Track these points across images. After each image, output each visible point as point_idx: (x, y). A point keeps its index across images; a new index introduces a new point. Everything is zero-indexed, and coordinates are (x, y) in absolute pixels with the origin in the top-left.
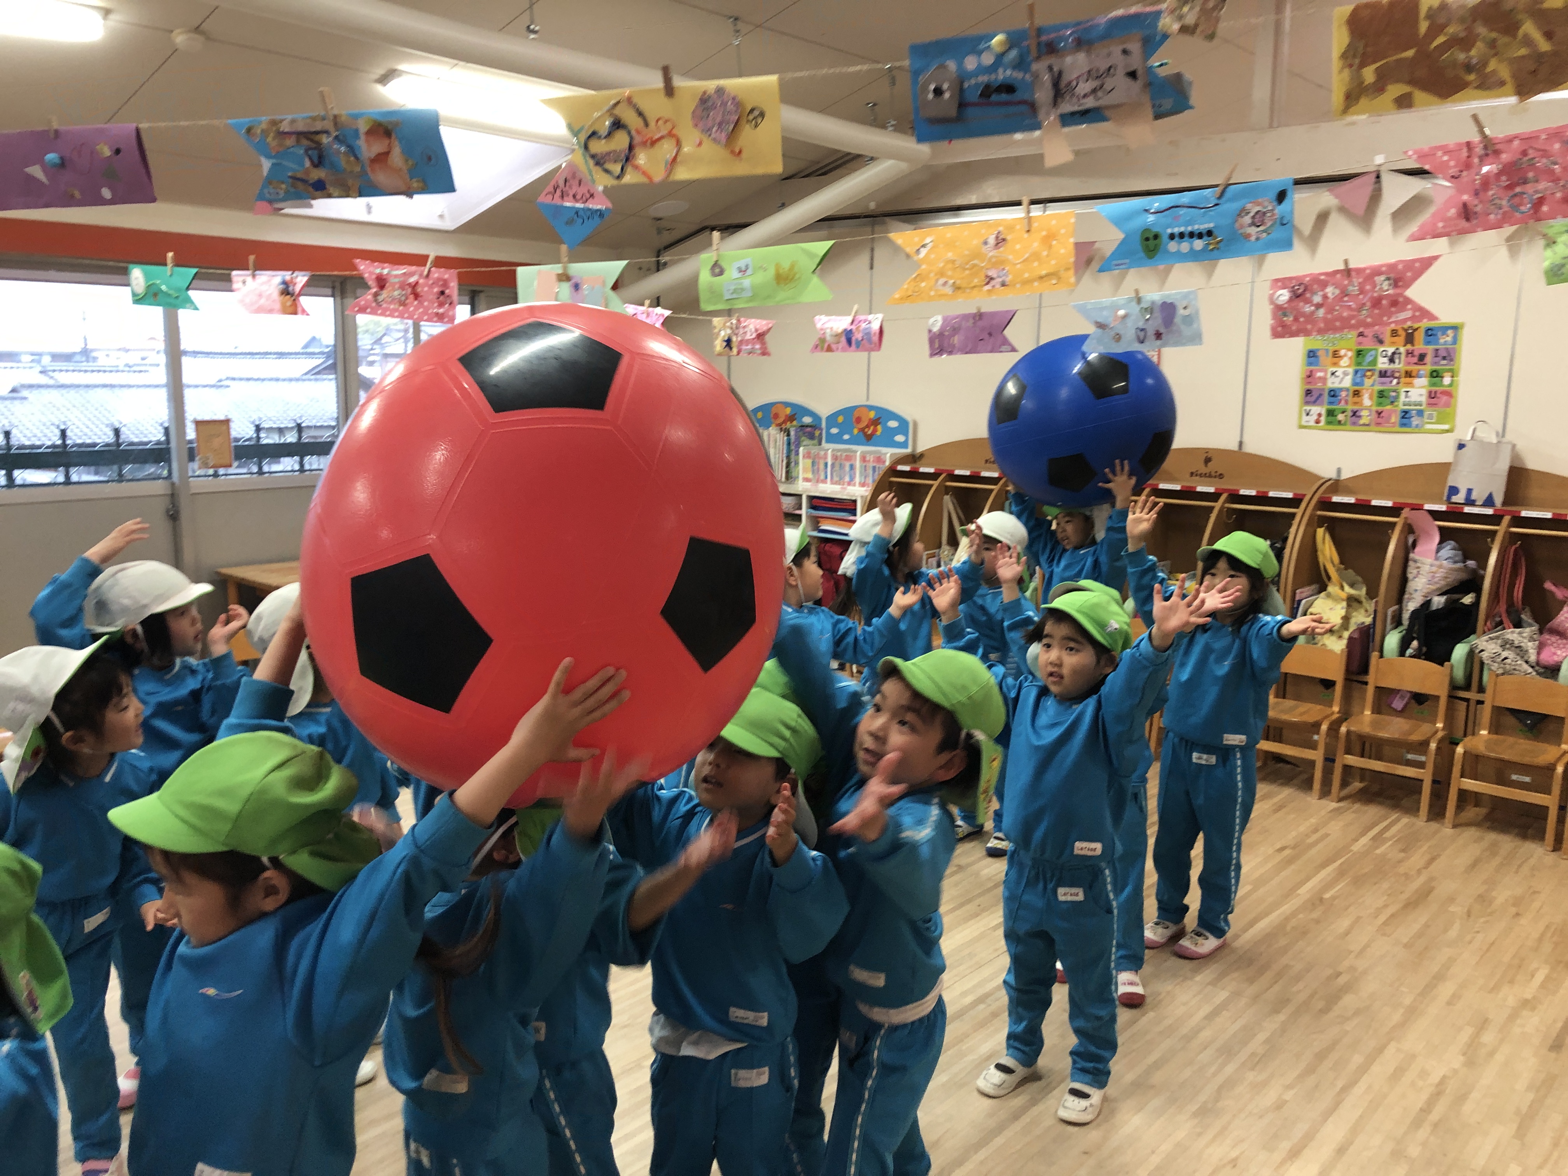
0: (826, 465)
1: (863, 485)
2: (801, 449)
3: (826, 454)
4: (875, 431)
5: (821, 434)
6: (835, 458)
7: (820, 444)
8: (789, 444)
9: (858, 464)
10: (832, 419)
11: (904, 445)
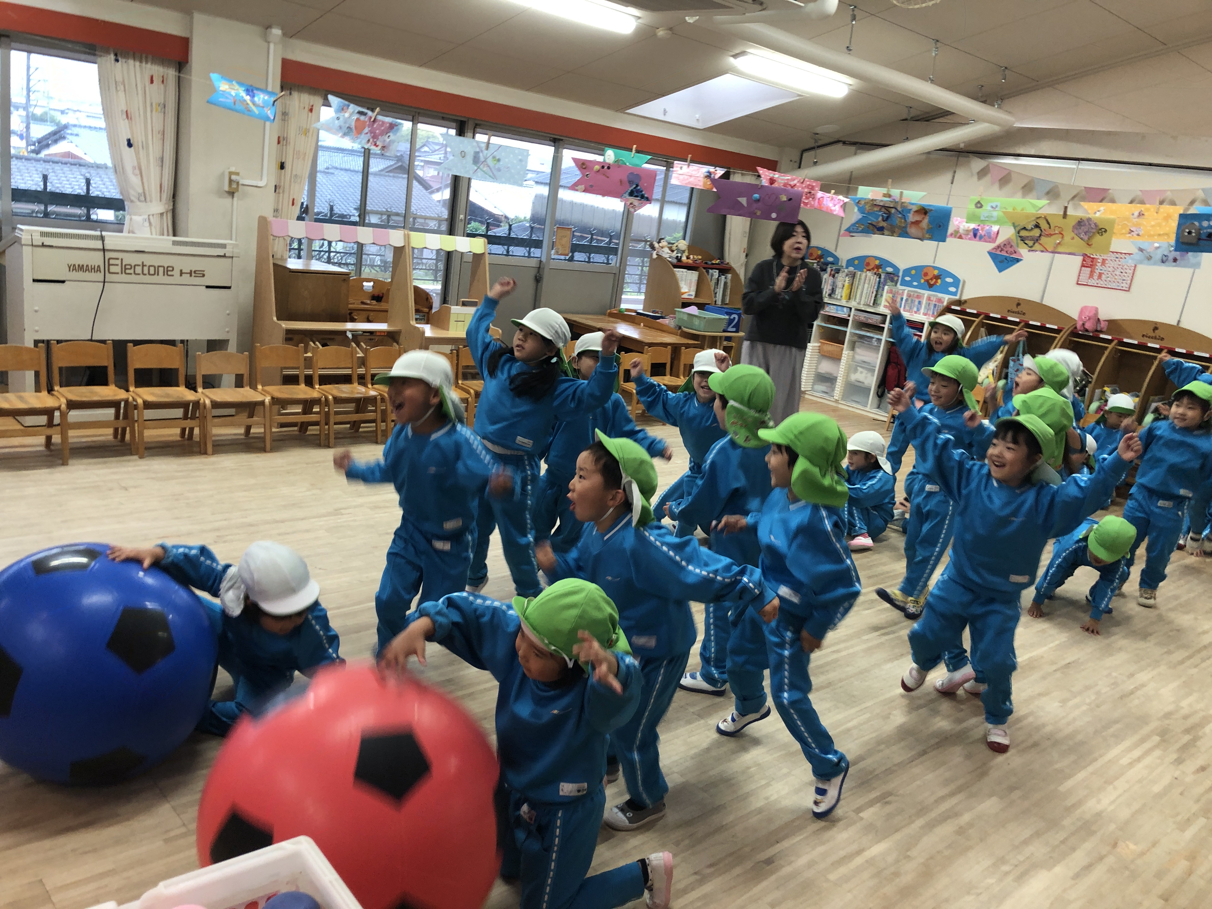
0: (902, 299)
1: (925, 314)
2: (886, 287)
3: (903, 293)
4: (936, 282)
5: (898, 280)
6: (909, 296)
7: (896, 285)
8: (879, 283)
9: (924, 302)
10: (907, 272)
11: (955, 294)
